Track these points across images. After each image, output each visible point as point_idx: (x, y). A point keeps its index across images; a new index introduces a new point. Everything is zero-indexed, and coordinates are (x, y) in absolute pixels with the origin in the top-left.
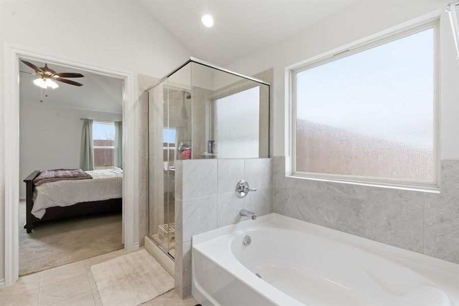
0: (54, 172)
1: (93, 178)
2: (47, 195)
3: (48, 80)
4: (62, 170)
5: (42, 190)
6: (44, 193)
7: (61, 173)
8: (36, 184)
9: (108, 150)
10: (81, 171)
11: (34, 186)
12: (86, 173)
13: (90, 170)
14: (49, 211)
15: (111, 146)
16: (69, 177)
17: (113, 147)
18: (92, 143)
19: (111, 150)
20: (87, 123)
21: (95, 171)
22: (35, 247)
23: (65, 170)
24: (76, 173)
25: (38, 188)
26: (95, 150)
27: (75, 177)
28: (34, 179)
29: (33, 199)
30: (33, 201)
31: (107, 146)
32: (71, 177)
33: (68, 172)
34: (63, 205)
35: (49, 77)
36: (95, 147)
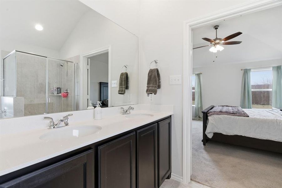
0: (221, 108)
1: (250, 116)
2: (214, 123)
3: (218, 46)
4: (227, 106)
5: (211, 120)
6: (213, 122)
7: (225, 109)
8: (208, 115)
9: (264, 92)
10: (240, 108)
11: (207, 116)
12: (243, 111)
13: (248, 108)
14: (216, 134)
15: (268, 88)
16: (229, 113)
17: (271, 90)
18: (251, 87)
19: (268, 92)
20: (246, 72)
21: (253, 110)
22: (205, 159)
23: (229, 106)
24: (235, 110)
25: (209, 117)
26: (253, 92)
27: (233, 114)
28: (208, 111)
29: (207, 124)
30: (206, 125)
31: (264, 88)
32: (231, 113)
33: (230, 108)
34: (224, 134)
35: (218, 43)
36: (252, 90)
